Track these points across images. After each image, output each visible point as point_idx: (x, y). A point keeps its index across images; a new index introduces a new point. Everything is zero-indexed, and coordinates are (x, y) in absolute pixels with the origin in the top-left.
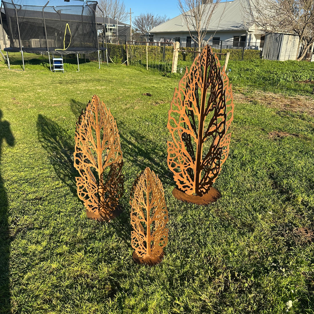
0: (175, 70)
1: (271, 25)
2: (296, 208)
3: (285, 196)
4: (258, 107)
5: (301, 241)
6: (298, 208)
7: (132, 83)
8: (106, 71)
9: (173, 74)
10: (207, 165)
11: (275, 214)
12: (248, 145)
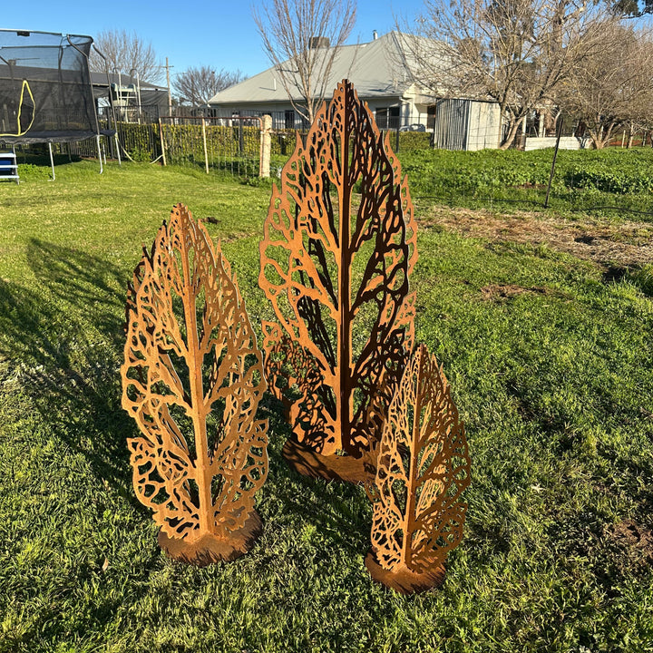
0: (265, 171)
1: (444, 85)
2: (590, 466)
3: (556, 437)
4: (444, 238)
5: (631, 562)
6: (596, 466)
7: (174, 200)
8: (116, 176)
9: (263, 179)
10: (368, 374)
11: (548, 489)
12: (444, 317)
